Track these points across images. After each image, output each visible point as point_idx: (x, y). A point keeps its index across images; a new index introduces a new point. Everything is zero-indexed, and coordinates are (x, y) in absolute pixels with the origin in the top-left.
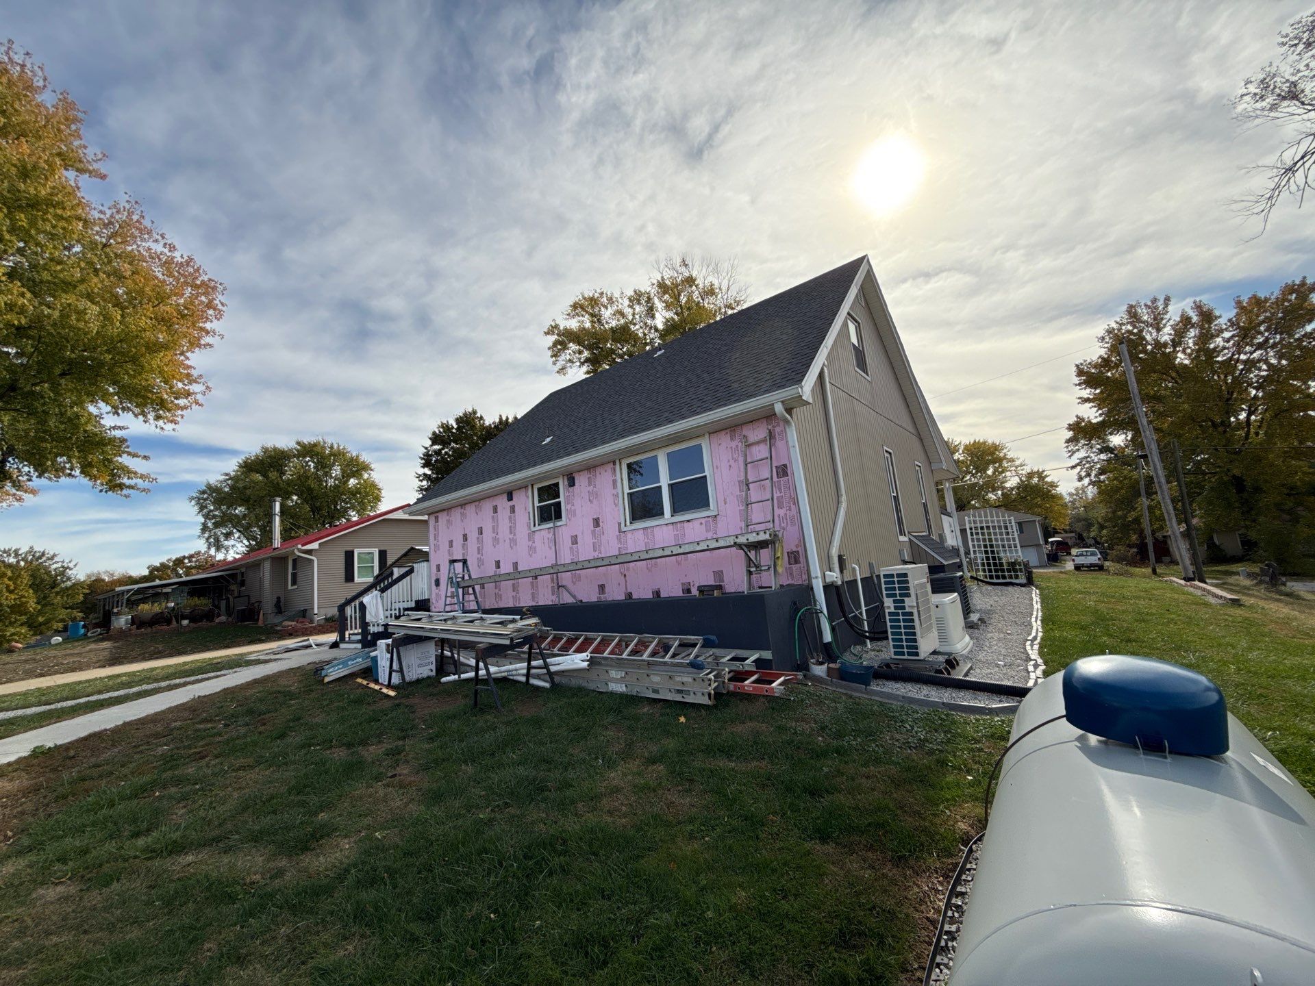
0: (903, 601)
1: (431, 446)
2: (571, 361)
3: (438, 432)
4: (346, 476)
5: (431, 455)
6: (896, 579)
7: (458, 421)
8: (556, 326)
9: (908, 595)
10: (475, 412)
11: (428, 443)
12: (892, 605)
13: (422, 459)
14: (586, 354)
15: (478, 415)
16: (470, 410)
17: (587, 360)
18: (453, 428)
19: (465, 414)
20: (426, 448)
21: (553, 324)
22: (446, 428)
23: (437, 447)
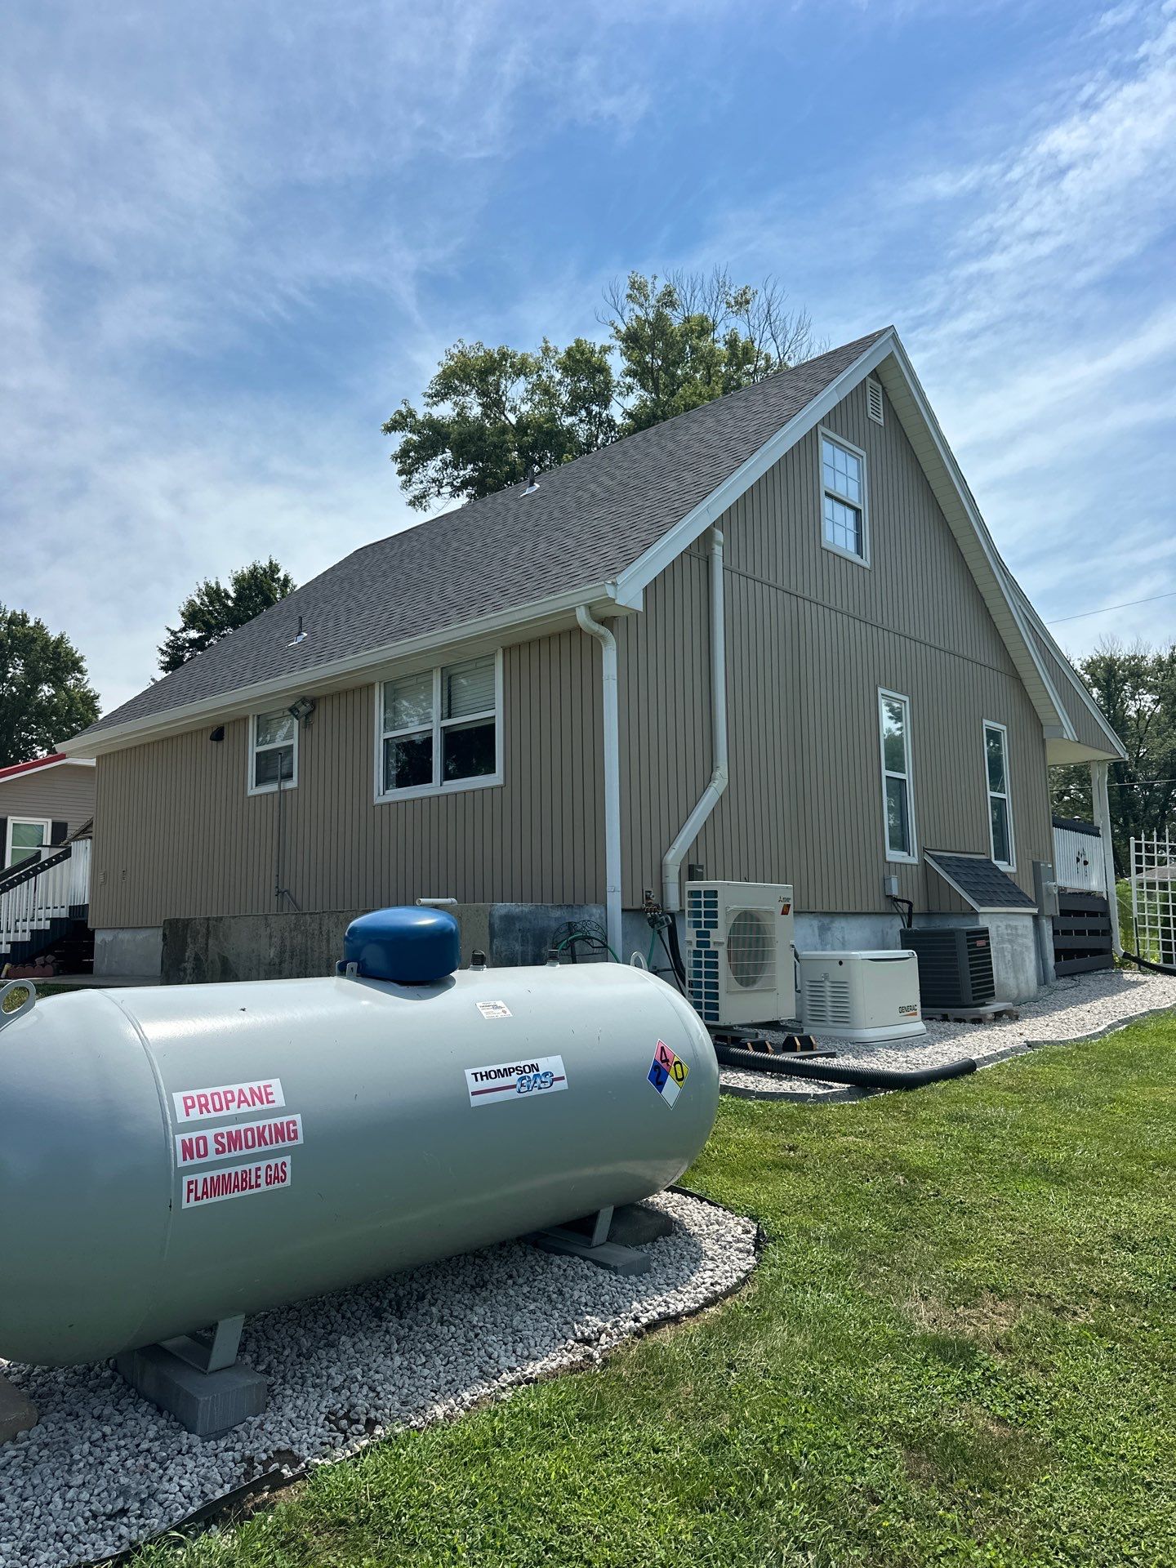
0: (707, 934)
1: (184, 630)
2: (438, 482)
3: (198, 602)
4: (34, 677)
5: (182, 648)
6: (703, 899)
7: (238, 581)
8: (411, 414)
9: (715, 925)
10: (274, 568)
11: (178, 623)
12: (694, 939)
13: (163, 653)
14: (468, 471)
15: (281, 575)
16: (265, 564)
17: (465, 484)
18: (228, 596)
19: (254, 572)
20: (173, 633)
21: (404, 410)
22: (214, 594)
23: (194, 634)
